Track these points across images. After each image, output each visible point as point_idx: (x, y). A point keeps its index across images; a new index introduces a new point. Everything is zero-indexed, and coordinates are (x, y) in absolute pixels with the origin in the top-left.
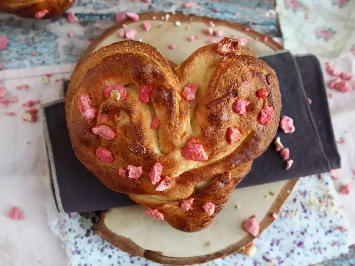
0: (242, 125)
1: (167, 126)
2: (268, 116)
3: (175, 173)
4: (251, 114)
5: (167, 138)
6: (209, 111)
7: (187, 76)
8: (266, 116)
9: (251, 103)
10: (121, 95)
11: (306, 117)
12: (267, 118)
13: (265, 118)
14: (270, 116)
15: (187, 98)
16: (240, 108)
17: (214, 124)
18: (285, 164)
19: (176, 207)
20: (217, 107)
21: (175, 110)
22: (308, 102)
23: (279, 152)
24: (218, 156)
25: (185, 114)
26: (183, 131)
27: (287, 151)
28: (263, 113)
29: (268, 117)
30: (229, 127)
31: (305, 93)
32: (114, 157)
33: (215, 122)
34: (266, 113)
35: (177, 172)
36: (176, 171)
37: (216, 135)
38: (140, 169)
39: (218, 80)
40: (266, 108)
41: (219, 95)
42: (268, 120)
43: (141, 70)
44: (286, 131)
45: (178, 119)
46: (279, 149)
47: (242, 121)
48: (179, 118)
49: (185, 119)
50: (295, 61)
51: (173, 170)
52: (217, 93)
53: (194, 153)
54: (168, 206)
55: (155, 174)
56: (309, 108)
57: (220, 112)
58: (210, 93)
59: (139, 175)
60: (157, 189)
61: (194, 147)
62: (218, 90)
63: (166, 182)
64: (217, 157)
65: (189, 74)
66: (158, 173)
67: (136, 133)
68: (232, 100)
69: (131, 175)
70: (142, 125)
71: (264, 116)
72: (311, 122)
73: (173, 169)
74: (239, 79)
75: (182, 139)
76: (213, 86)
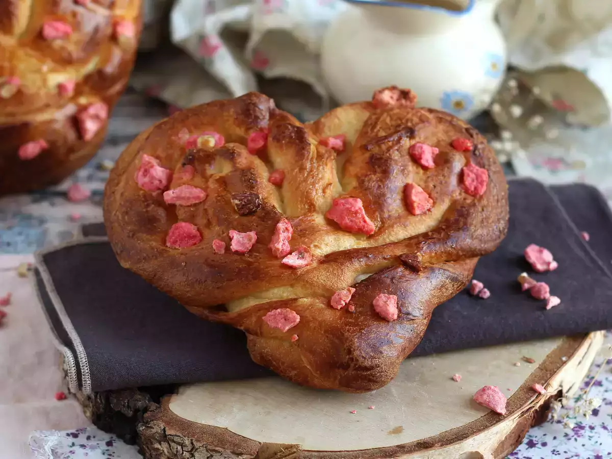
0: (431, 185)
1: (297, 170)
2: (478, 176)
3: (315, 246)
4: (444, 168)
5: (297, 188)
6: (367, 155)
8: (473, 176)
9: (441, 152)
10: (216, 141)
12: (475, 181)
13: (473, 181)
14: (481, 177)
15: (328, 142)
17: (378, 170)
19: (322, 305)
20: (380, 146)
21: (310, 149)
22: (584, 238)
23: (529, 291)
24: (393, 231)
25: (327, 158)
26: (326, 181)
27: (545, 287)
29: (477, 179)
30: (407, 181)
31: (572, 225)
32: (201, 234)
33: (379, 167)
34: (472, 171)
35: (319, 246)
36: (318, 243)
37: (384, 187)
38: (253, 234)
39: (378, 118)
40: (470, 165)
41: (382, 134)
42: (479, 185)
43: (250, 100)
45: (314, 160)
46: (526, 286)
47: (428, 177)
48: (317, 159)
49: (326, 165)
51: (312, 242)
52: (379, 131)
53: (348, 210)
54: (306, 301)
55: (279, 234)
57: (386, 153)
58: (367, 132)
59: (251, 244)
60: (285, 260)
61: (347, 203)
62: (380, 128)
63: (300, 253)
64: (392, 233)
66: (286, 234)
67: (244, 179)
68: (406, 142)
69: (236, 244)
71: (468, 175)
73: (312, 238)
74: (416, 120)
75: (324, 191)
76: (371, 124)
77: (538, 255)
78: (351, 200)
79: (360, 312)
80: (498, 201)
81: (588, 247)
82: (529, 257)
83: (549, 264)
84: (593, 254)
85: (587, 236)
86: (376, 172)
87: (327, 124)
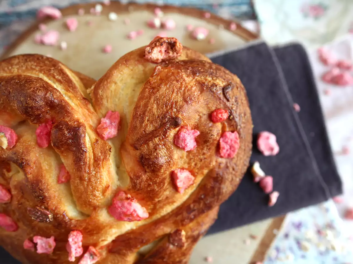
0: (193, 164)
1: (78, 181)
2: (231, 147)
3: (103, 241)
4: (204, 148)
5: (80, 197)
6: (138, 153)
7: (105, 102)
8: (227, 147)
9: (202, 133)
10: (8, 140)
11: (293, 130)
12: (229, 150)
13: (227, 150)
14: (234, 147)
15: (104, 136)
16: (184, 144)
17: (147, 170)
18: (267, 198)
20: (148, 145)
21: (86, 157)
22: (294, 109)
23: (259, 183)
25: (103, 160)
26: (104, 184)
28: (222, 144)
29: (230, 149)
30: (172, 169)
31: (289, 97)
32: (16, 224)
33: (148, 167)
34: (227, 143)
35: (106, 239)
36: (104, 237)
37: (153, 184)
38: (51, 241)
39: (146, 105)
40: (226, 136)
41: (150, 128)
42: (232, 152)
44: (267, 153)
45: (92, 169)
46: (257, 179)
47: (191, 159)
48: (94, 166)
49: (103, 168)
50: (273, 54)
51: (100, 238)
52: (147, 125)
56: (297, 117)
57: (154, 152)
58: (136, 126)
59: (52, 249)
61: (123, 205)
62: (148, 121)
63: (91, 255)
64: (163, 211)
65: (107, 97)
66: (76, 245)
67: (34, 195)
68: (172, 133)
69: (41, 249)
70: (41, 182)
71: (224, 148)
72: (300, 136)
73: (100, 235)
74: (180, 99)
75: (104, 195)
76: (140, 115)
77: (266, 141)
78: (126, 203)
83: (273, 149)
85: (297, 107)
86: (146, 172)
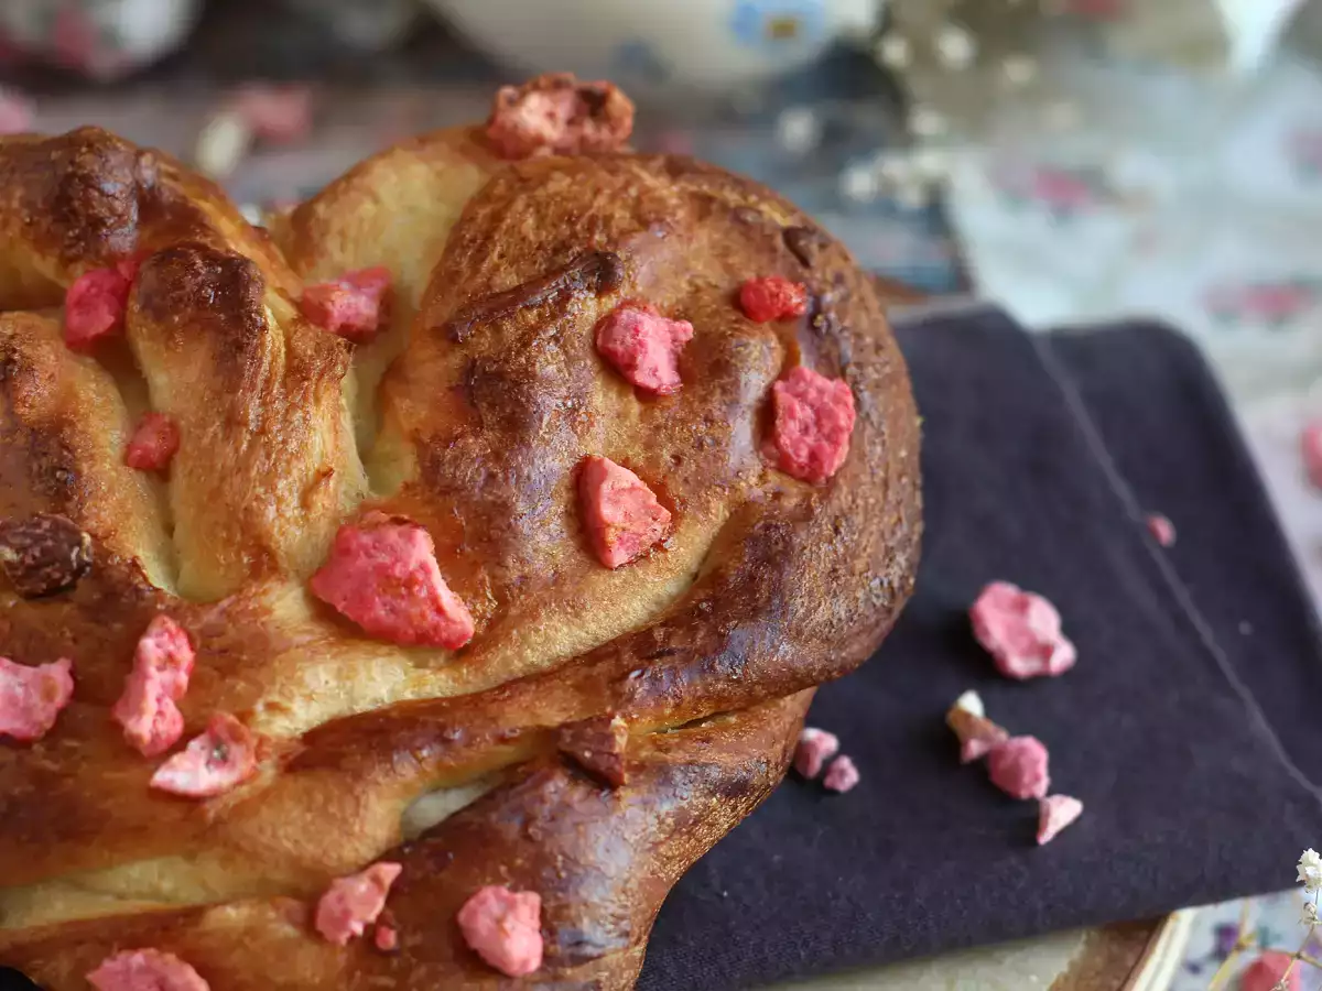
0: (666, 456)
1: (215, 427)
2: (821, 414)
3: (272, 707)
4: (711, 393)
5: (216, 494)
6: (456, 360)
7: (332, 244)
8: (804, 413)
9: (704, 334)
11: (1147, 601)
12: (813, 430)
13: (805, 430)
14: (831, 415)
15: (329, 306)
16: (633, 337)
17: (489, 418)
18: (1032, 816)
19: (289, 931)
20: (497, 329)
21: (262, 345)
22: (1154, 534)
23: (982, 766)
24: (537, 631)
25: (321, 375)
26: (313, 463)
27: (1035, 754)
28: (783, 397)
29: (818, 423)
30: (583, 451)
31: (1122, 490)
33: (492, 406)
34: (801, 396)
35: (285, 703)
36: (281, 693)
37: (506, 479)
38: (58, 673)
39: (496, 218)
40: (800, 377)
41: (508, 279)
42: (825, 444)
43: (72, 163)
44: (1019, 665)
45: (276, 389)
46: (975, 748)
47: (658, 428)
48: (284, 384)
49: (317, 401)
50: (1046, 355)
52: (496, 268)
53: (383, 573)
54: (233, 915)
55: (145, 677)
57: (519, 353)
58: (458, 273)
59: (52, 709)
60: (162, 777)
61: (379, 544)
62: (501, 256)
63: (216, 743)
64: (533, 638)
65: (342, 233)
66: (167, 676)
67: (35, 467)
68: (587, 308)
69: (4, 712)
70: (72, 424)
71: (791, 414)
72: (1181, 622)
73: (262, 676)
74: (621, 216)
75: (305, 504)
76: (473, 240)
77: (1011, 617)
78: (393, 535)
79: (415, 950)
80: (886, 484)
81: (1169, 574)
82: (986, 632)
83: (1046, 651)
84: (1183, 596)
85: (1165, 530)
86: (481, 424)
87: (336, 225)
